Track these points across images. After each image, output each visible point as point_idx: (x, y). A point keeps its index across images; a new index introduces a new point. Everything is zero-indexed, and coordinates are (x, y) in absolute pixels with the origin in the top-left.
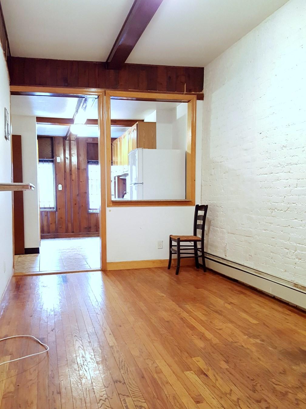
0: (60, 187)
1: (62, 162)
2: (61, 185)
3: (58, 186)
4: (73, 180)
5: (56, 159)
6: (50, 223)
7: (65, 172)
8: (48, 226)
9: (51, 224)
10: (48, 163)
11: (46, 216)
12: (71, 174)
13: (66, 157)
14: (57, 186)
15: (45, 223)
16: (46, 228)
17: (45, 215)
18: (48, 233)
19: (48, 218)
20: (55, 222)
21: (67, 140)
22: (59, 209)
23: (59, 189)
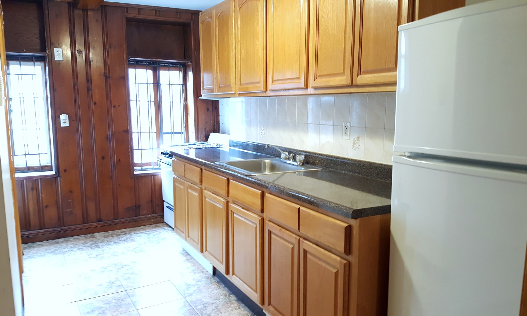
0: (64, 120)
1: (67, 61)
2: (67, 116)
3: (59, 117)
4: (95, 103)
5: (52, 54)
6: (44, 205)
7: (76, 84)
8: (40, 211)
9: (46, 207)
10: (33, 63)
11: (32, 189)
12: (89, 89)
13: (77, 49)
14: (57, 119)
15: (32, 207)
16: (34, 219)
17: (31, 187)
18: (40, 229)
19: (38, 194)
20: (57, 202)
21: (79, 9)
22: (65, 171)
23: (62, 125)
